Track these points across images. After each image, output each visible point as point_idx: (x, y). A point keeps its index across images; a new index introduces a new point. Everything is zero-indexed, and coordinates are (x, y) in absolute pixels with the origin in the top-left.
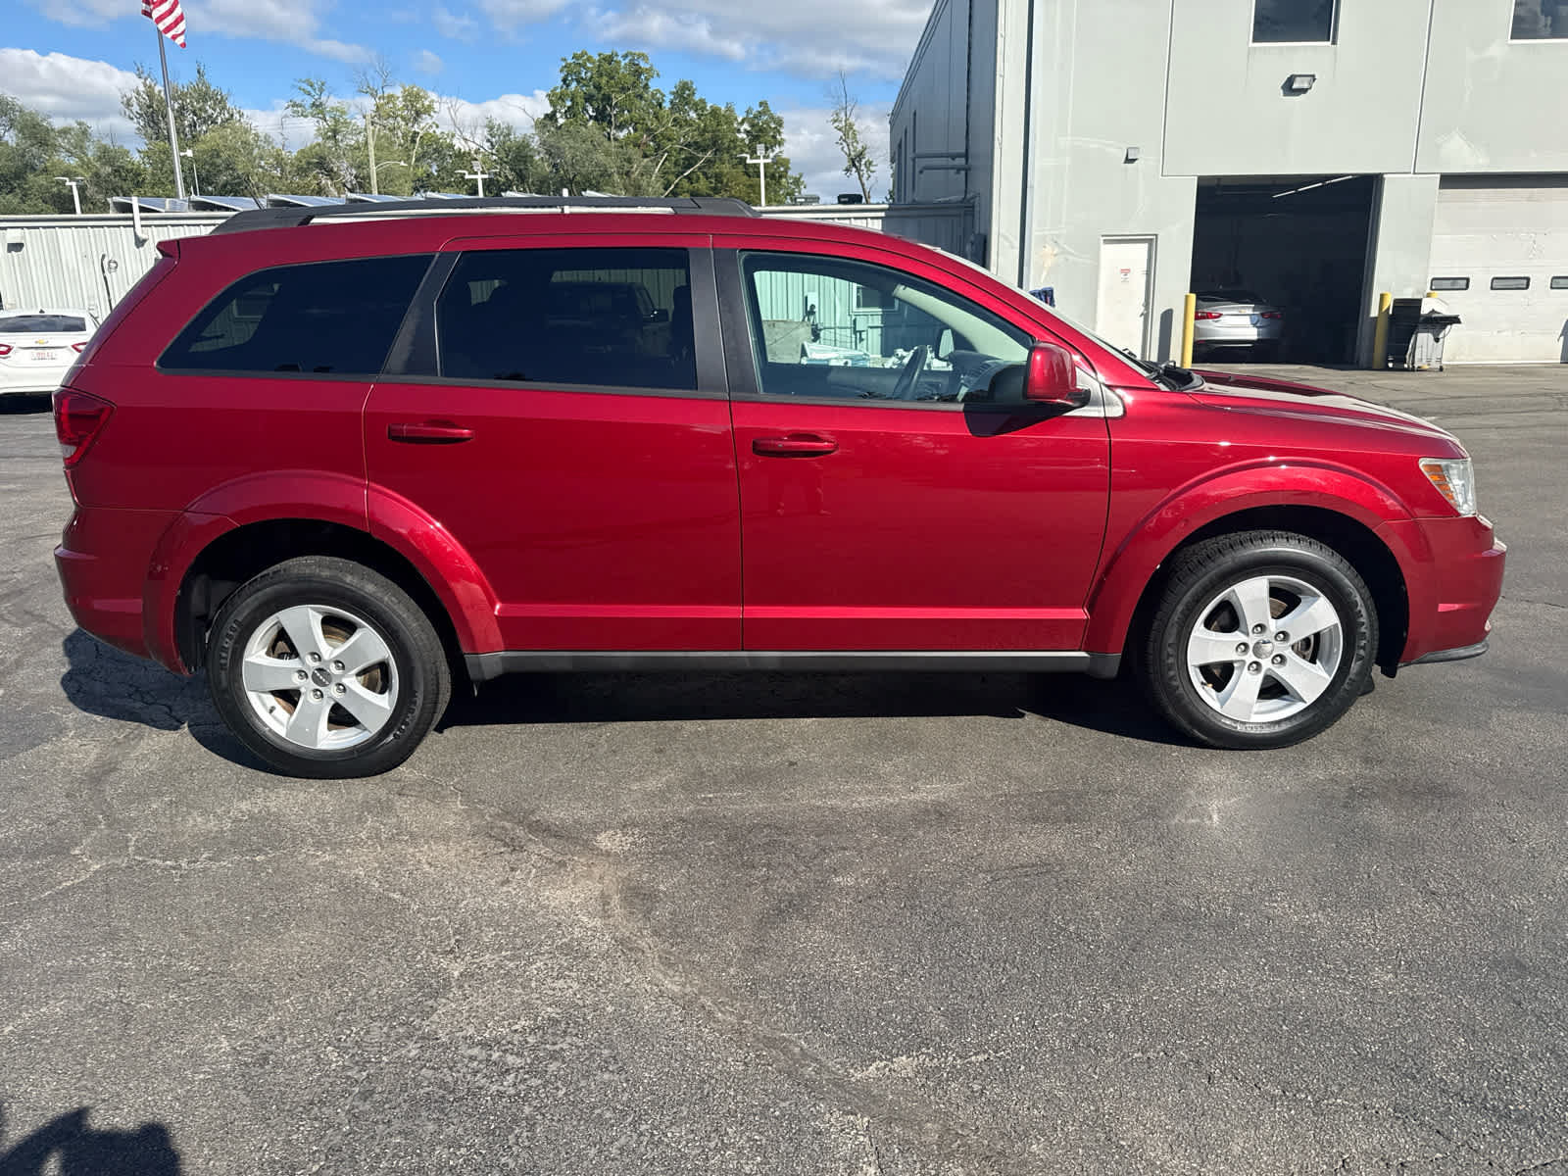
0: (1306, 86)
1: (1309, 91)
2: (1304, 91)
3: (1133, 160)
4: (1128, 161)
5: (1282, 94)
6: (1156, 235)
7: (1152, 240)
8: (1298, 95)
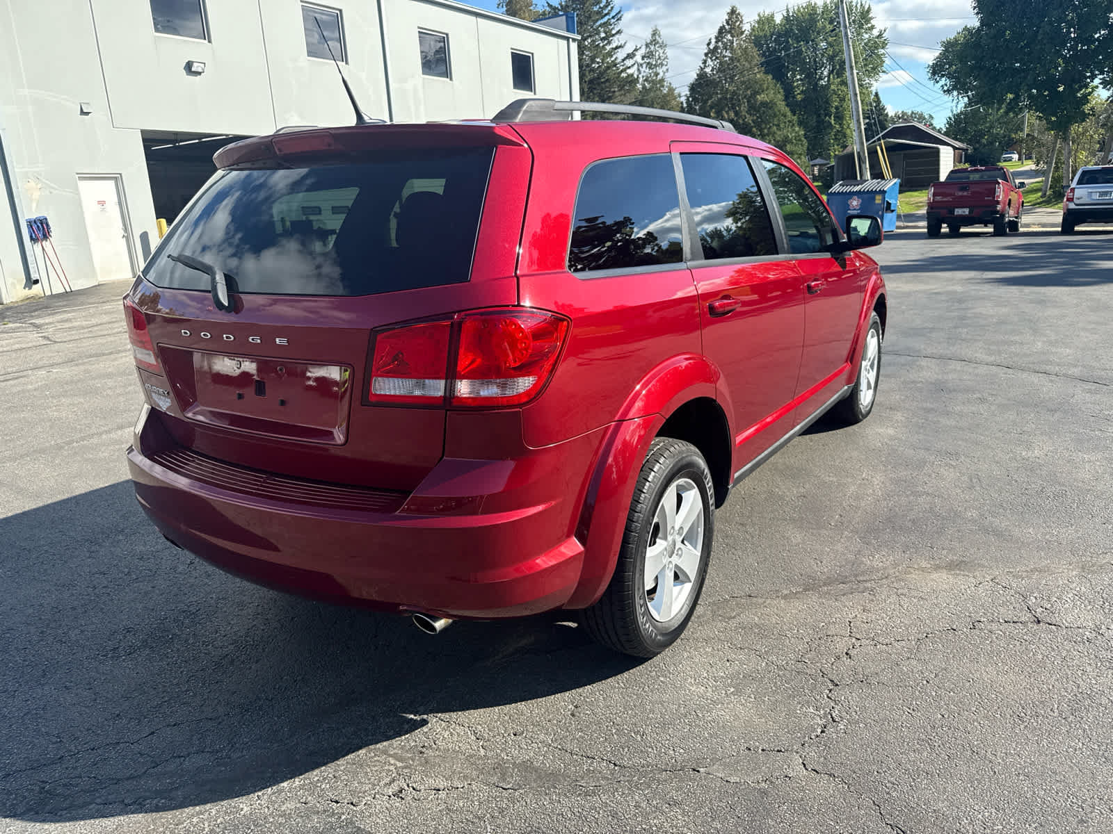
0: (200, 70)
1: (202, 74)
2: (199, 73)
3: (87, 114)
4: (83, 113)
5: (185, 74)
6: (120, 174)
7: (116, 178)
8: (196, 76)
